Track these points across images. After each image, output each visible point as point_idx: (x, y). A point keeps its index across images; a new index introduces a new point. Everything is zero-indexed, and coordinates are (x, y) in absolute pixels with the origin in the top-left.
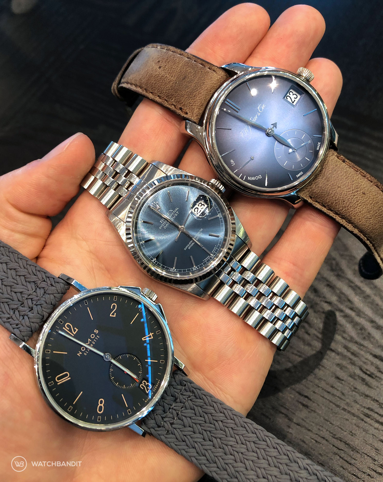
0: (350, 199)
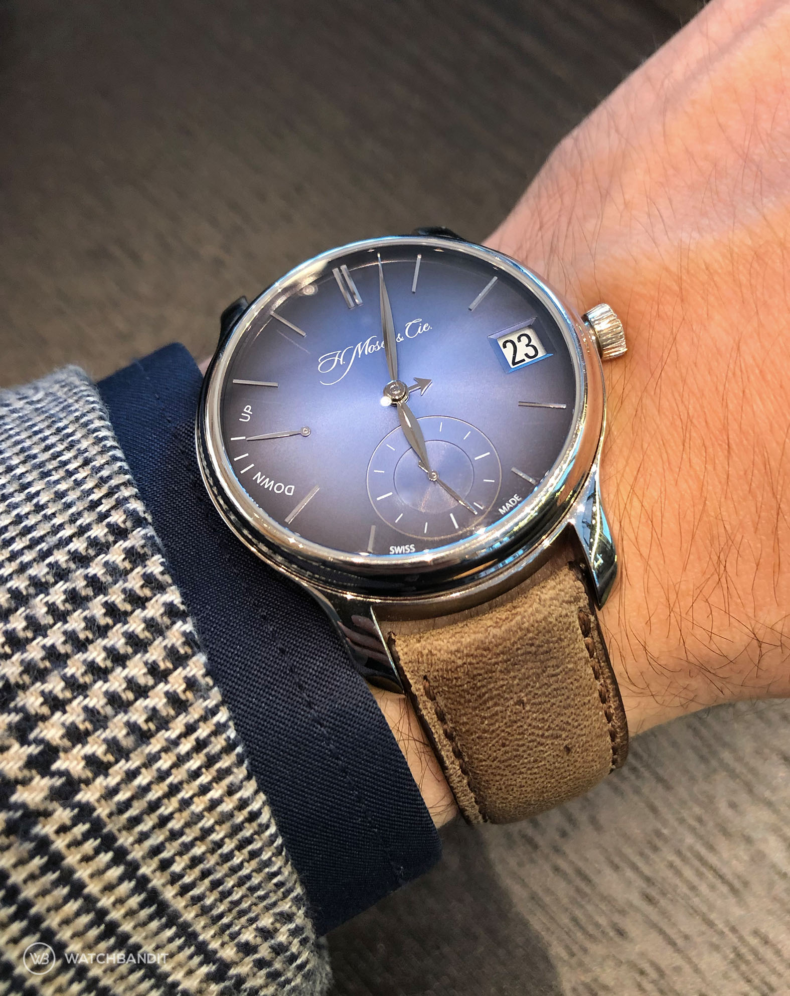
0: (525, 748)
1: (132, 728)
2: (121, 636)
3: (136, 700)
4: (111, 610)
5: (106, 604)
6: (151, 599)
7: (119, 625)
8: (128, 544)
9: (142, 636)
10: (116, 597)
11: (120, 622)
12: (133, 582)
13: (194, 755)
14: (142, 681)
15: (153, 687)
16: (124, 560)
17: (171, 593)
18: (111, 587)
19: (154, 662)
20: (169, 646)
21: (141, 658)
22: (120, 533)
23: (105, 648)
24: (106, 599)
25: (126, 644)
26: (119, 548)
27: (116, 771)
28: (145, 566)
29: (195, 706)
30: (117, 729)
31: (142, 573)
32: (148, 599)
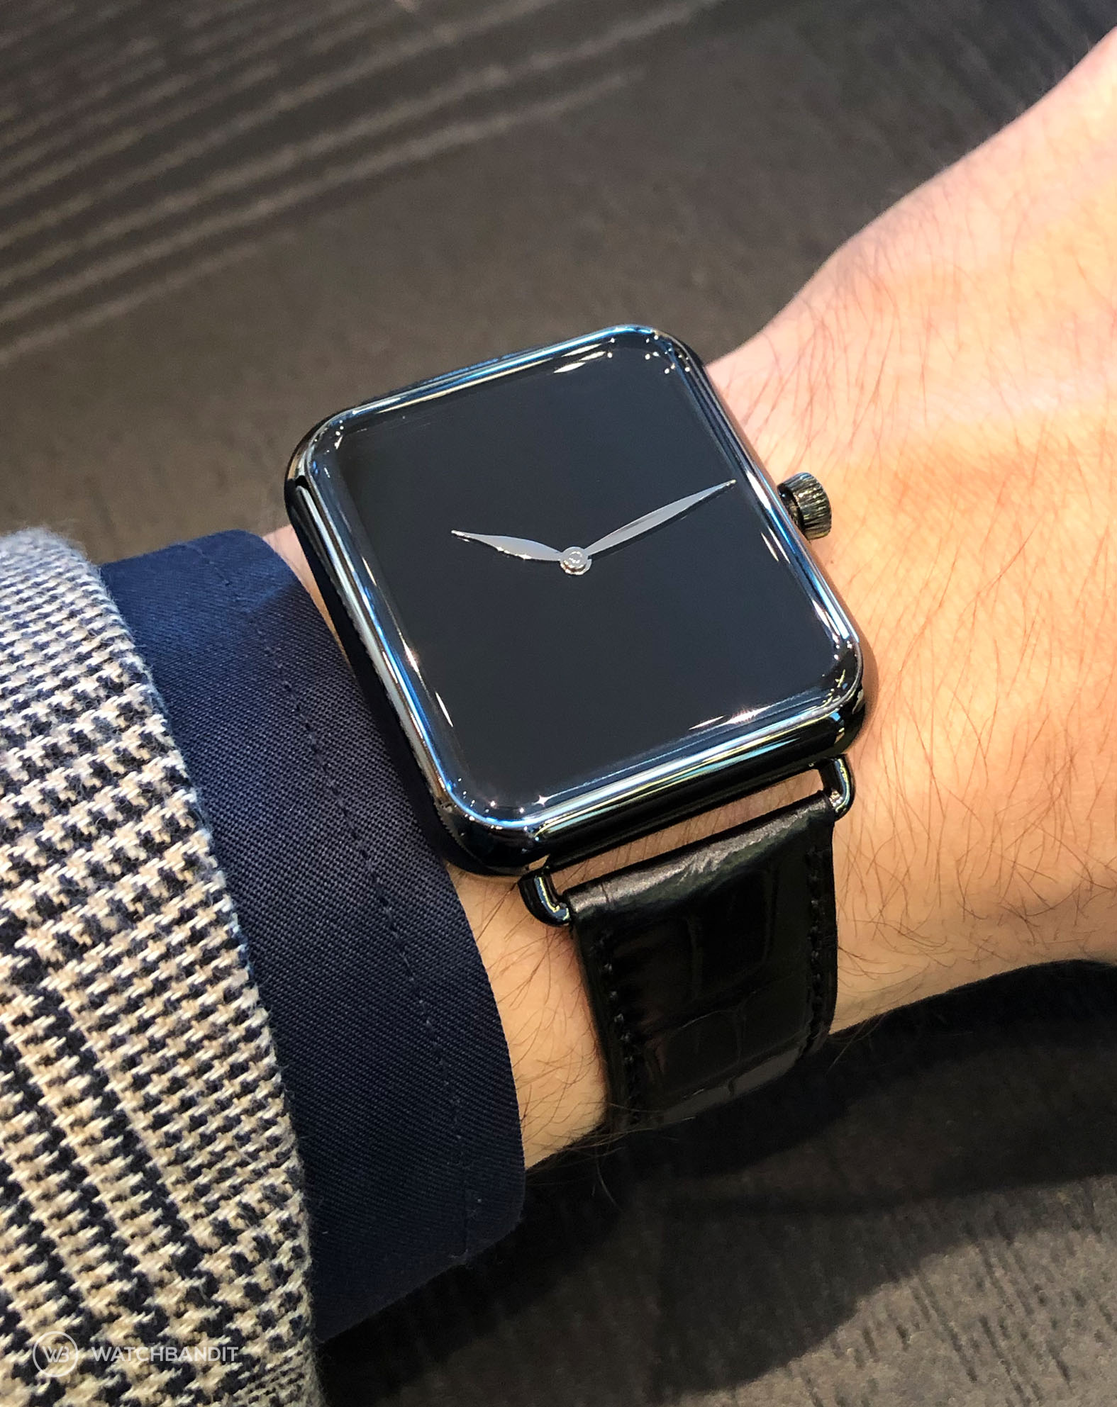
1: (117, 907)
2: (110, 800)
3: (123, 875)
4: (100, 770)
5: (93, 764)
6: (150, 761)
7: (108, 788)
8: (123, 700)
9: (135, 803)
10: (106, 755)
11: (109, 785)
12: (128, 742)
13: (188, 948)
14: (132, 854)
15: (145, 862)
16: (118, 716)
17: (173, 756)
18: (101, 745)
19: (149, 832)
20: (168, 816)
21: (133, 827)
22: (115, 688)
23: (90, 812)
24: (94, 758)
25: (117, 809)
26: (112, 703)
27: (92, 957)
28: (144, 725)
29: (193, 888)
30: (98, 906)
31: (140, 732)
32: (144, 762)
